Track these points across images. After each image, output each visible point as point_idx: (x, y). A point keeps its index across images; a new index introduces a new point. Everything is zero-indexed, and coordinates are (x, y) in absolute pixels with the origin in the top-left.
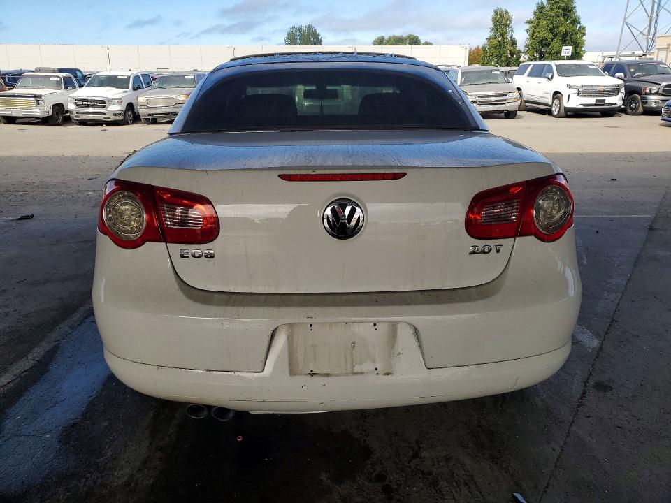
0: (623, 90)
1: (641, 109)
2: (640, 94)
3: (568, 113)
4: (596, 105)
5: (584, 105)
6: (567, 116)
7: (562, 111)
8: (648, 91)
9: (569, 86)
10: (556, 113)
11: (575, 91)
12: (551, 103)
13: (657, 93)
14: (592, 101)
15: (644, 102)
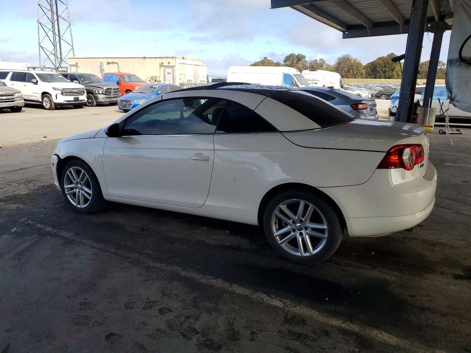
0: (85, 92)
1: (95, 104)
2: (93, 94)
3: (58, 107)
4: (74, 101)
5: (67, 101)
6: (56, 109)
7: (53, 106)
8: (97, 92)
9: (55, 89)
10: (48, 107)
11: (60, 92)
12: (41, 100)
13: (102, 93)
14: (71, 98)
15: (96, 99)
